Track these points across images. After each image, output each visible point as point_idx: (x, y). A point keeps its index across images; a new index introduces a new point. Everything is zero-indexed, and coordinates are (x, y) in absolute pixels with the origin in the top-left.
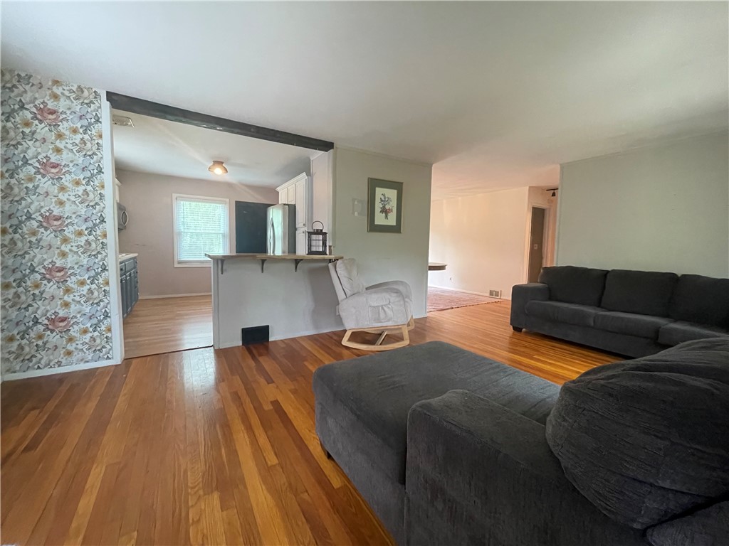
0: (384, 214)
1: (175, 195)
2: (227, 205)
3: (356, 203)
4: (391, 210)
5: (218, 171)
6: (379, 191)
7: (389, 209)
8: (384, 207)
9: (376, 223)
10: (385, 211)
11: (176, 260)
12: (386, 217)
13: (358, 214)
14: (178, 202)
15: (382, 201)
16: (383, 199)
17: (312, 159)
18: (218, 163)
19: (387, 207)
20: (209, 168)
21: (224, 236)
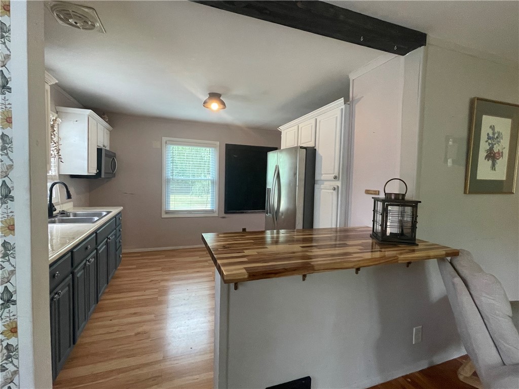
0: (490, 162)
1: (164, 139)
2: (218, 149)
3: (451, 143)
4: (501, 154)
5: (215, 106)
6: (488, 121)
7: (498, 153)
8: (491, 149)
9: (478, 178)
10: (492, 156)
11: (164, 209)
12: (493, 167)
13: (453, 162)
14: (168, 146)
15: (489, 138)
16: (491, 135)
17: (352, 77)
18: (215, 96)
19: (496, 150)
20: (205, 103)
21: (213, 182)
